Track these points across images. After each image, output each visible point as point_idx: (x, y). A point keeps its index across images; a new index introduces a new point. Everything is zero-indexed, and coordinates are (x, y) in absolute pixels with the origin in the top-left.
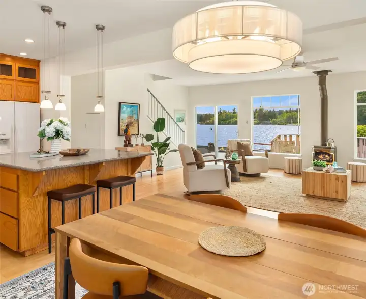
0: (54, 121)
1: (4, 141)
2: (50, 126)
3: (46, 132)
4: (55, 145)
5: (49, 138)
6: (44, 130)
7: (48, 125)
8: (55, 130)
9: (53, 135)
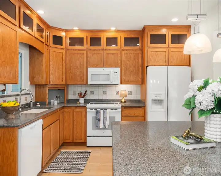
0: (210, 81)
1: (159, 101)
2: (204, 90)
3: (197, 101)
4: (212, 126)
5: (202, 112)
6: (194, 96)
7: (200, 89)
8: (213, 99)
9: (210, 108)
